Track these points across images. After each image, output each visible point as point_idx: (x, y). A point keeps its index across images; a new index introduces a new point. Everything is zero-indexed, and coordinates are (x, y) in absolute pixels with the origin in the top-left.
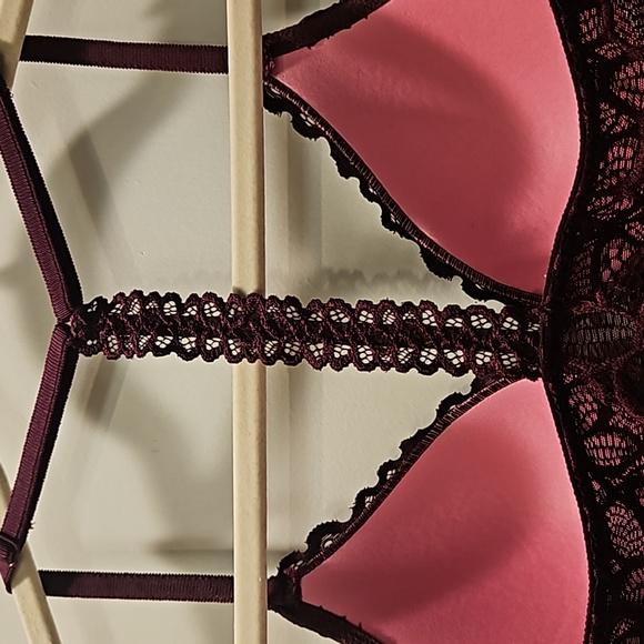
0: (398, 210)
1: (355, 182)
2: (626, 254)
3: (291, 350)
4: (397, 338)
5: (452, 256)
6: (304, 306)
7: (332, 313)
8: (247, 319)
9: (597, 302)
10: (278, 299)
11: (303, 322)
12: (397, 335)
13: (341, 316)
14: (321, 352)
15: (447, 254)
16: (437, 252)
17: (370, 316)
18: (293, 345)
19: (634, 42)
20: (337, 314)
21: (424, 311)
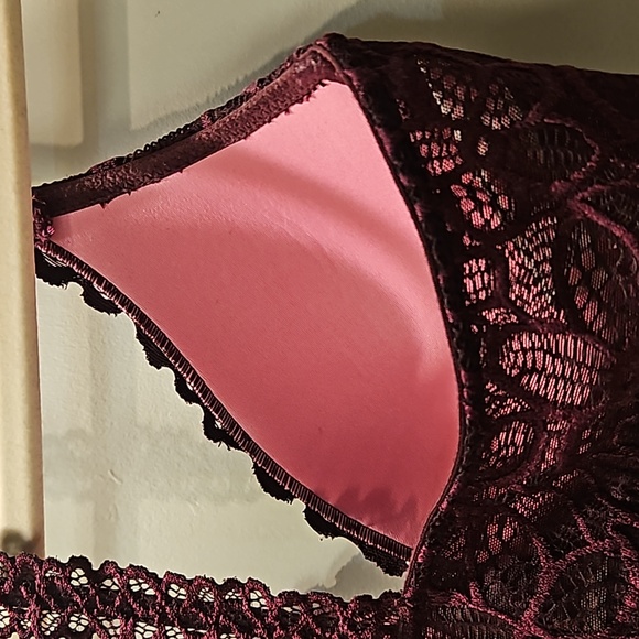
0: (224, 415)
1: (167, 374)
2: (507, 532)
3: (79, 624)
4: (217, 623)
5: (292, 479)
6: (95, 567)
7: (132, 582)
8: (17, 583)
9: (470, 597)
10: (58, 562)
11: (92, 591)
12: (218, 617)
13: (145, 586)
14: (118, 632)
15: (287, 475)
16: (274, 472)
17: (183, 591)
18: (80, 619)
19: (534, 313)
20: (139, 584)
21: (252, 590)
